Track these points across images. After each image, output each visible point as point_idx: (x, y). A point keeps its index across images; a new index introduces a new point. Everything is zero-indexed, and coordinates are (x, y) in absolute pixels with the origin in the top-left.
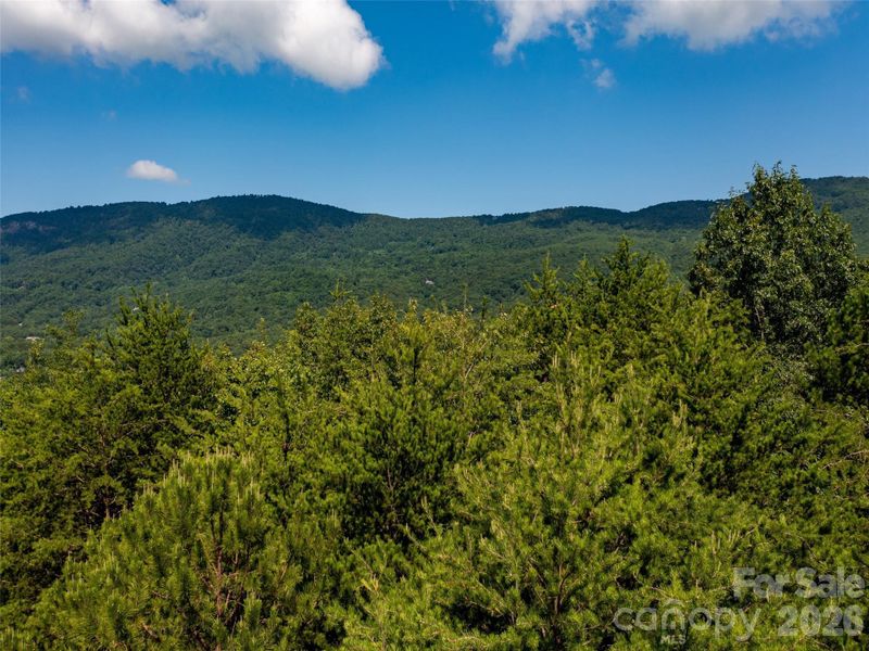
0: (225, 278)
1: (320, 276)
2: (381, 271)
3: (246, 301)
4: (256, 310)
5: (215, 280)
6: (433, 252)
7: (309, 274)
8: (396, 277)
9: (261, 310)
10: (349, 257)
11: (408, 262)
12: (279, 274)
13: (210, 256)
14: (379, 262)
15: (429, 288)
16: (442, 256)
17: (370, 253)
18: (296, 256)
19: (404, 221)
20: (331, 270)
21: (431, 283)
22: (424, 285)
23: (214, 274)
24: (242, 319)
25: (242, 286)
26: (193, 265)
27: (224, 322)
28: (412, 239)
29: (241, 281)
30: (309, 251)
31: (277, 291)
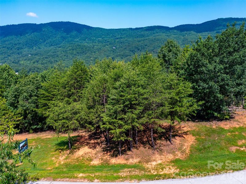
0: (55, 46)
1: (83, 46)
2: (100, 44)
3: (62, 53)
4: (65, 56)
5: (52, 47)
6: (115, 39)
7: (80, 45)
8: (104, 46)
9: (66, 56)
10: (90, 40)
11: (108, 42)
12: (71, 45)
13: (51, 40)
14: (99, 41)
15: (114, 49)
16: (118, 40)
17: (97, 39)
18: (76, 40)
19: (107, 30)
20: (86, 44)
21: (115, 48)
22: (113, 48)
23: (52, 45)
24: (61, 58)
25: (60, 49)
26: (46, 42)
27: (56, 59)
28: (109, 35)
29: (60, 47)
30: (79, 38)
31: (70, 50)
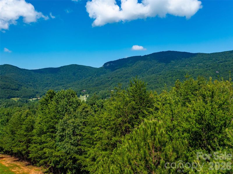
0: (156, 74)
1: (182, 72)
2: (201, 69)
3: (162, 80)
4: (165, 82)
5: (154, 75)
6: (219, 63)
7: (179, 72)
8: (206, 71)
9: (166, 82)
10: (191, 66)
11: (210, 66)
12: (171, 72)
13: (152, 69)
14: (200, 67)
15: (217, 74)
16: (221, 64)
17: (198, 65)
18: (175, 67)
19: (208, 54)
20: (186, 70)
21: (218, 72)
22: (215, 73)
23: (153, 73)
24: (161, 85)
25: (161, 76)
26: (148, 71)
27: (156, 85)
28: (211, 59)
29: (160, 74)
30: (179, 65)
31: (170, 77)
